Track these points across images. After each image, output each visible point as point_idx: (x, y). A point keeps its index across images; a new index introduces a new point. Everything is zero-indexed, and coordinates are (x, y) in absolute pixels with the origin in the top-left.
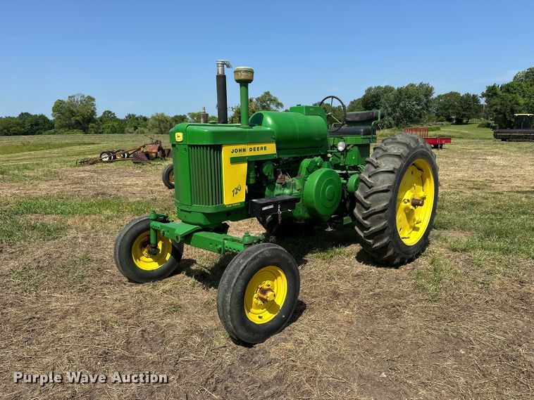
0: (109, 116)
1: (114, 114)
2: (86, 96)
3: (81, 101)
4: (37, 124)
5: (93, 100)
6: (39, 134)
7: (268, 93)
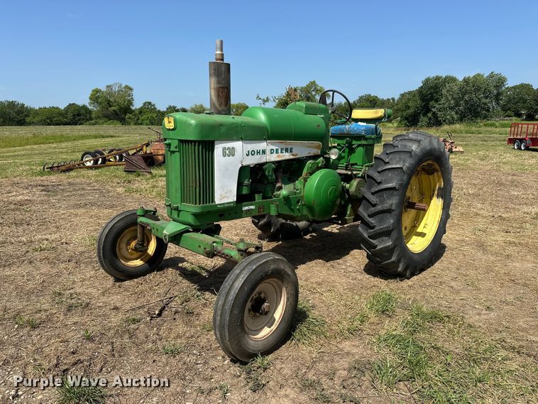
0: (148, 107)
1: (154, 105)
2: (123, 86)
3: (118, 91)
4: (79, 115)
5: (131, 89)
6: (80, 124)
7: (313, 83)
